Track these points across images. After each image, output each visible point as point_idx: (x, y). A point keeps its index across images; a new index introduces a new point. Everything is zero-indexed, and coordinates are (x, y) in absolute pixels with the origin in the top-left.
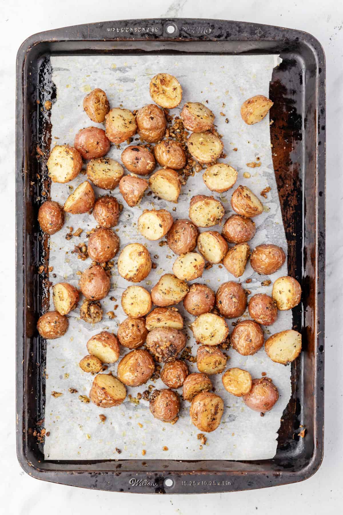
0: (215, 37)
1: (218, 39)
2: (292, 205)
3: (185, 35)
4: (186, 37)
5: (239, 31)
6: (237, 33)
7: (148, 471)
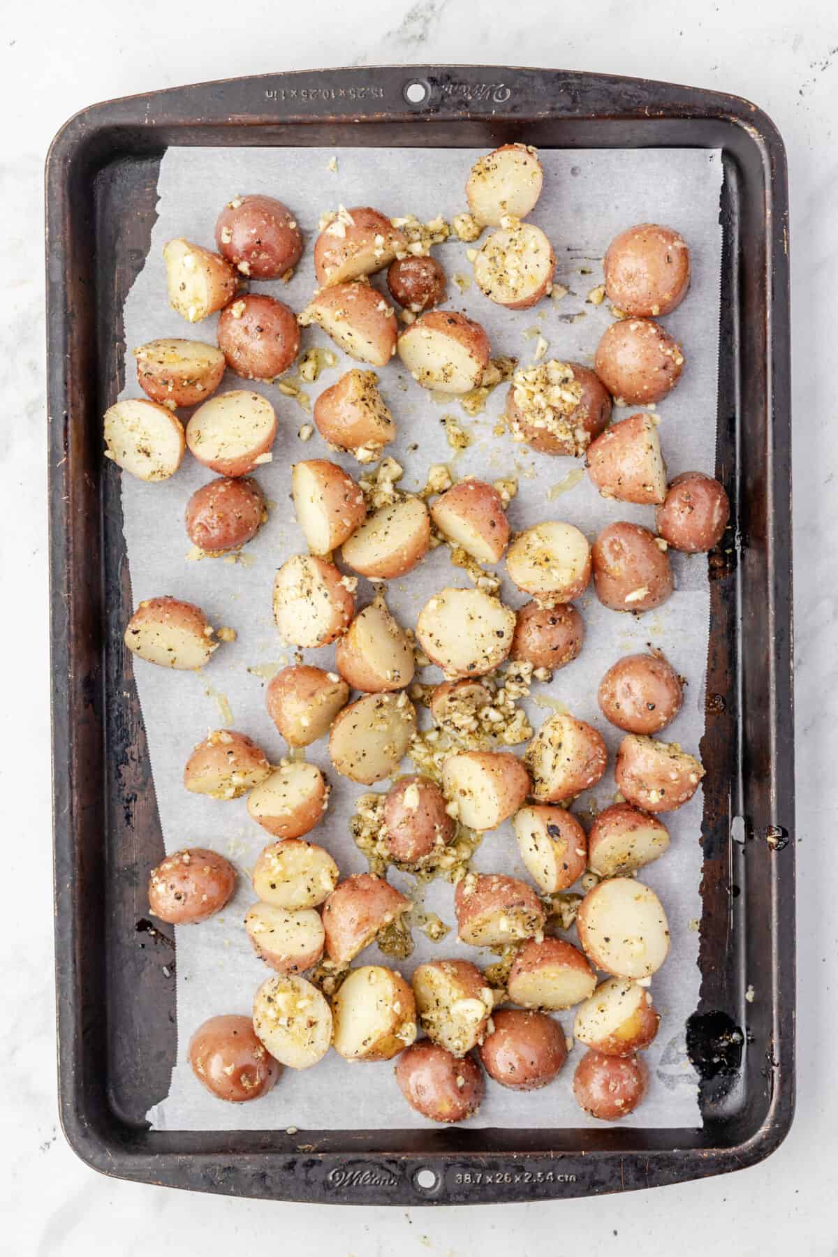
0: (321, 1161)
1: (314, 1157)
2: (132, 764)
3: (392, 1168)
4: (391, 1162)
5: (264, 1176)
6: (268, 1172)
7: (465, 119)
